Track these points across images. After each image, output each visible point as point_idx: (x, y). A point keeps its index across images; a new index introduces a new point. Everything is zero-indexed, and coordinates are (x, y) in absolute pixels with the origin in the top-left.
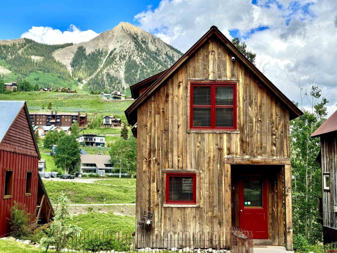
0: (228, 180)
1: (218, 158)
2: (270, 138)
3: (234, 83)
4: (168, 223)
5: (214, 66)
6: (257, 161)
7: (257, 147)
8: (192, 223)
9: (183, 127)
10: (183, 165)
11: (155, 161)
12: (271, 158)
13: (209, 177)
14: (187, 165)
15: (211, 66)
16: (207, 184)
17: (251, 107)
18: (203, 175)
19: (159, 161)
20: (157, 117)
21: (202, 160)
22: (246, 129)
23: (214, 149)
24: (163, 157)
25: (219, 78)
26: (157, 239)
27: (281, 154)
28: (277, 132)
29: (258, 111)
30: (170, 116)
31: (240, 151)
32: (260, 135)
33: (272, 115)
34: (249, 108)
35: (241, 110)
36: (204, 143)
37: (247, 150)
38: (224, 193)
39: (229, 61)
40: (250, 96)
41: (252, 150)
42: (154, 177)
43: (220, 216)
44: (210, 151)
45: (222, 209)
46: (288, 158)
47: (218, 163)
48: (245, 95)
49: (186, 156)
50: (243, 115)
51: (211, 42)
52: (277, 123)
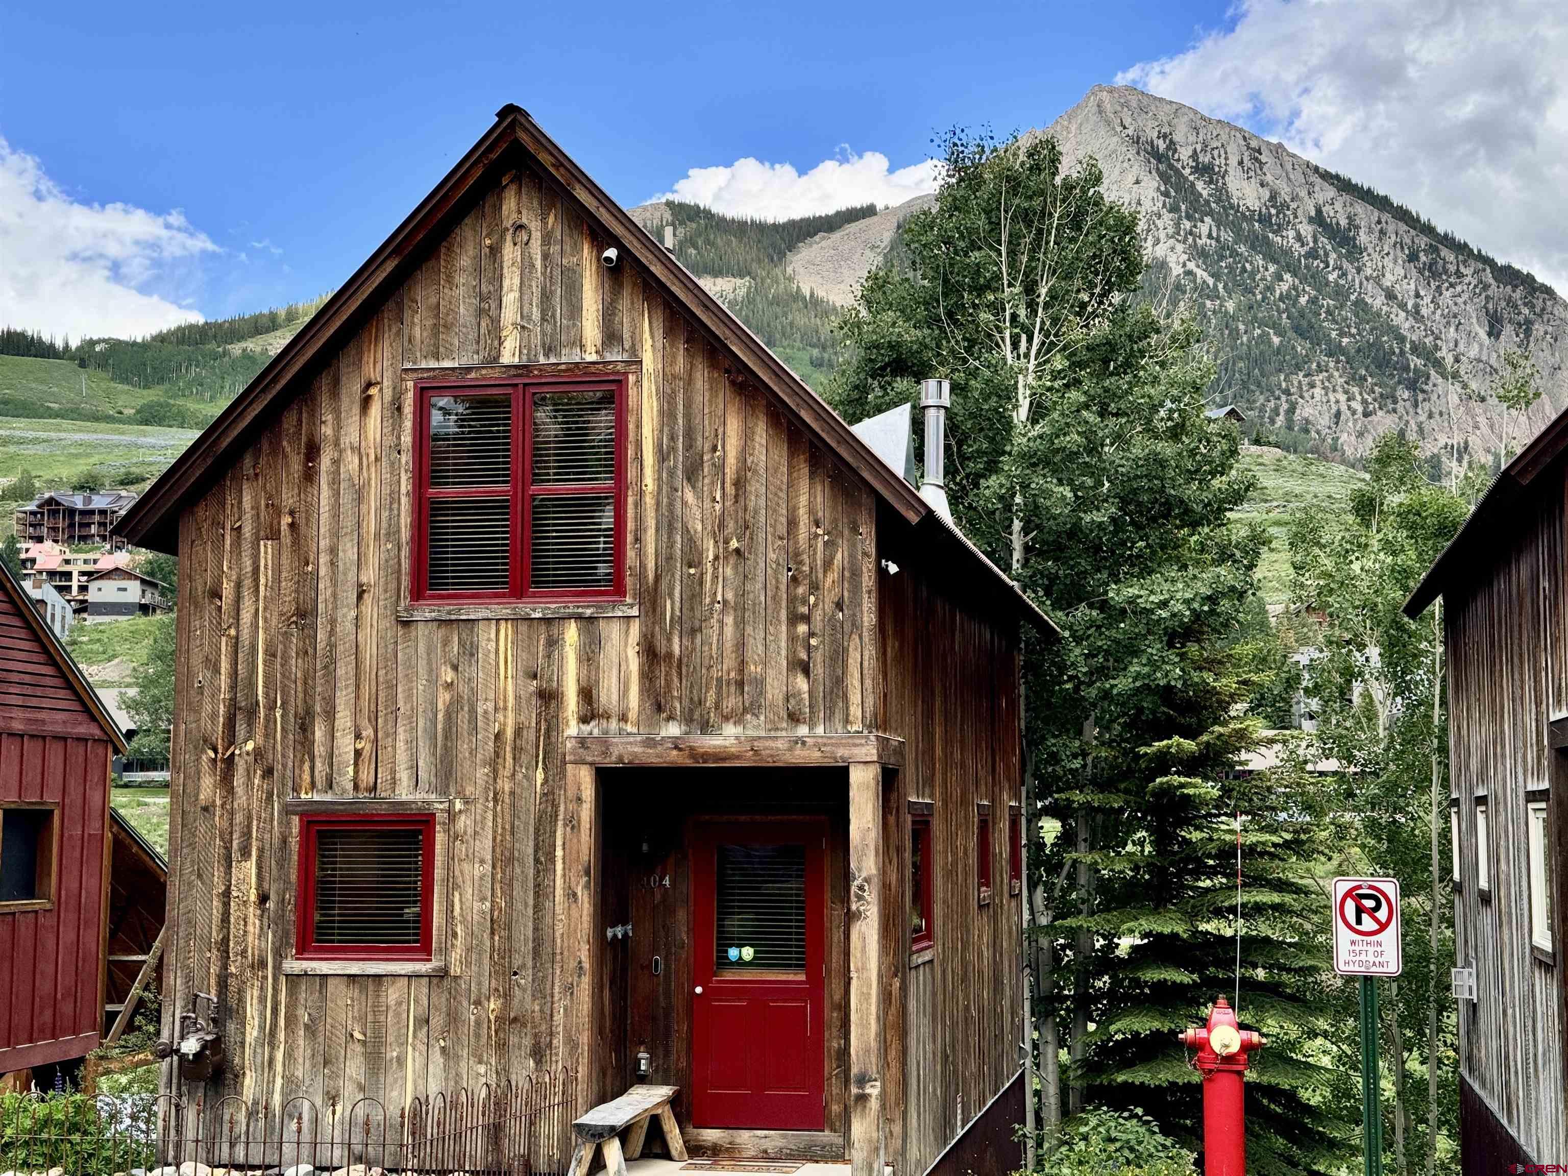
0: (579, 841)
1: (538, 738)
2: (784, 636)
3: (618, 373)
4: (301, 1050)
5: (526, 297)
6: (715, 747)
7: (719, 680)
8: (410, 1048)
9: (382, 597)
10: (379, 776)
11: (252, 758)
12: (784, 734)
13: (495, 832)
14: (397, 776)
15: (510, 299)
16: (482, 862)
17: (693, 487)
18: (468, 822)
19: (271, 757)
20: (266, 553)
21: (464, 748)
22: (671, 595)
23: (517, 698)
24: (291, 737)
25: (547, 355)
26: (252, 1124)
27: (832, 713)
28: (816, 605)
29: (728, 504)
30: (324, 543)
31: (641, 700)
32: (736, 624)
33: (792, 523)
34: (686, 490)
35: (649, 500)
36: (474, 668)
37: (672, 697)
38: (559, 909)
39: (594, 268)
40: (689, 434)
41: (696, 699)
42: (247, 834)
43: (537, 1015)
44: (501, 704)
45: (549, 983)
46: (866, 732)
47: (537, 762)
48: (666, 429)
49: (391, 731)
50: (657, 530)
51: (511, 181)
52: (815, 560)
